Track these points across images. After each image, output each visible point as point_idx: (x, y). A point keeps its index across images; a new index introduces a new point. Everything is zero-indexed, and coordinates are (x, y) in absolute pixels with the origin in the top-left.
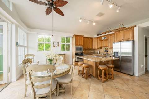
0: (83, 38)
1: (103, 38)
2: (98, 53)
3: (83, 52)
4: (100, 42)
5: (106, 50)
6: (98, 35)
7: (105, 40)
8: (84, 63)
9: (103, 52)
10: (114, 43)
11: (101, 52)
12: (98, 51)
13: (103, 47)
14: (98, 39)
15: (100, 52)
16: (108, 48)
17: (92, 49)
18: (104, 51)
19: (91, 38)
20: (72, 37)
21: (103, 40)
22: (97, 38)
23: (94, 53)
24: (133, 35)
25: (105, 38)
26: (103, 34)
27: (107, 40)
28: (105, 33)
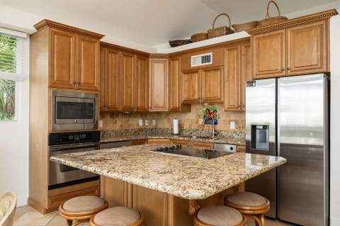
0: (97, 46)
1: (196, 61)
2: (176, 131)
3: (96, 125)
4: (185, 77)
5: (210, 118)
6: (173, 44)
7: (207, 69)
8: (106, 206)
9: (194, 127)
10: (251, 83)
11: (186, 127)
12: (176, 122)
13: (197, 102)
14: (177, 63)
15: (180, 126)
16: (217, 107)
17: (144, 113)
18: (201, 121)
19: (144, 56)
20: (31, 36)
21: (196, 70)
22: (172, 57)
23: (154, 131)
24: (324, 51)
25: (206, 59)
26: (195, 38)
27: (215, 68)
28: (207, 36)
